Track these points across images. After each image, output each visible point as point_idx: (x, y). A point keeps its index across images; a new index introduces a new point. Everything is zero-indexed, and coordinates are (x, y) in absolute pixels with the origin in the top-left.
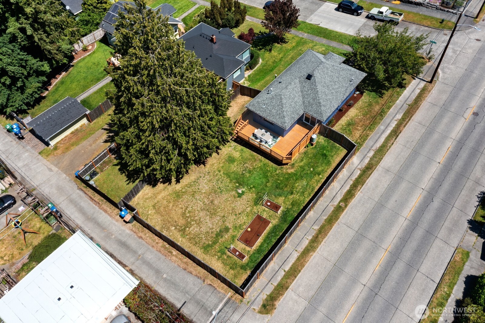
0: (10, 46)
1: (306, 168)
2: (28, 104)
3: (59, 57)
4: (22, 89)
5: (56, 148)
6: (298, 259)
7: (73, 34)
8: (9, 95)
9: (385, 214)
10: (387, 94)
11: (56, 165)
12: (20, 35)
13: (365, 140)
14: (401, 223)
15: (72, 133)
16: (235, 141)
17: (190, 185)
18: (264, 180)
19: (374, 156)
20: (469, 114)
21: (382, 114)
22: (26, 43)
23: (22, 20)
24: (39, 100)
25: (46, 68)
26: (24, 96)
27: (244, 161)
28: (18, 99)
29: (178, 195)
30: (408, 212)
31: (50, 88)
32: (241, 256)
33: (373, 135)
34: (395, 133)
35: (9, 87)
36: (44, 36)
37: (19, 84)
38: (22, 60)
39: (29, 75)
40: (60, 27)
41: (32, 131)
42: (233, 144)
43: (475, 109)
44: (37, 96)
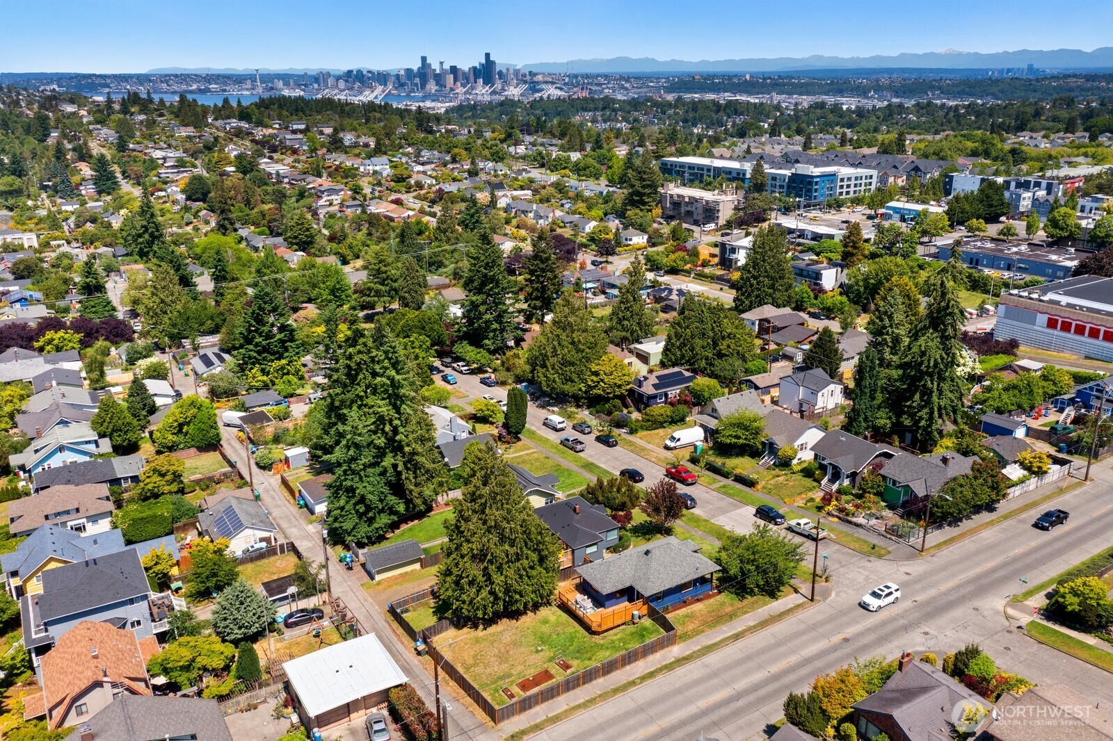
0: (378, 478)
1: (617, 642)
2: (369, 538)
3: (418, 501)
4: (371, 521)
5: (379, 583)
6: (566, 711)
7: (441, 484)
8: (357, 524)
9: (679, 698)
10: (749, 599)
11: (372, 598)
12: (391, 470)
13: (697, 634)
14: (692, 709)
15: (401, 574)
16: (559, 607)
17: (493, 635)
18: (568, 644)
19: (699, 651)
20: (837, 639)
21: (731, 617)
22: (393, 479)
23: (399, 457)
24: (381, 538)
25: (401, 508)
26: (370, 529)
27: (558, 624)
28: (364, 529)
29: (477, 641)
30: (703, 704)
31: (397, 532)
32: (512, 696)
33: (709, 632)
34: (737, 637)
35: (360, 515)
36: (411, 477)
37: (370, 514)
38: (382, 493)
39: (382, 511)
40: (431, 475)
41: (363, 565)
42: (556, 609)
43: (847, 636)
44: (381, 532)
